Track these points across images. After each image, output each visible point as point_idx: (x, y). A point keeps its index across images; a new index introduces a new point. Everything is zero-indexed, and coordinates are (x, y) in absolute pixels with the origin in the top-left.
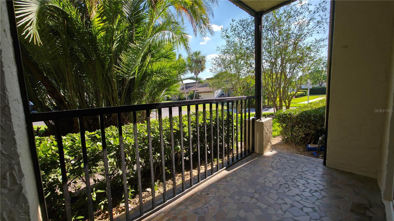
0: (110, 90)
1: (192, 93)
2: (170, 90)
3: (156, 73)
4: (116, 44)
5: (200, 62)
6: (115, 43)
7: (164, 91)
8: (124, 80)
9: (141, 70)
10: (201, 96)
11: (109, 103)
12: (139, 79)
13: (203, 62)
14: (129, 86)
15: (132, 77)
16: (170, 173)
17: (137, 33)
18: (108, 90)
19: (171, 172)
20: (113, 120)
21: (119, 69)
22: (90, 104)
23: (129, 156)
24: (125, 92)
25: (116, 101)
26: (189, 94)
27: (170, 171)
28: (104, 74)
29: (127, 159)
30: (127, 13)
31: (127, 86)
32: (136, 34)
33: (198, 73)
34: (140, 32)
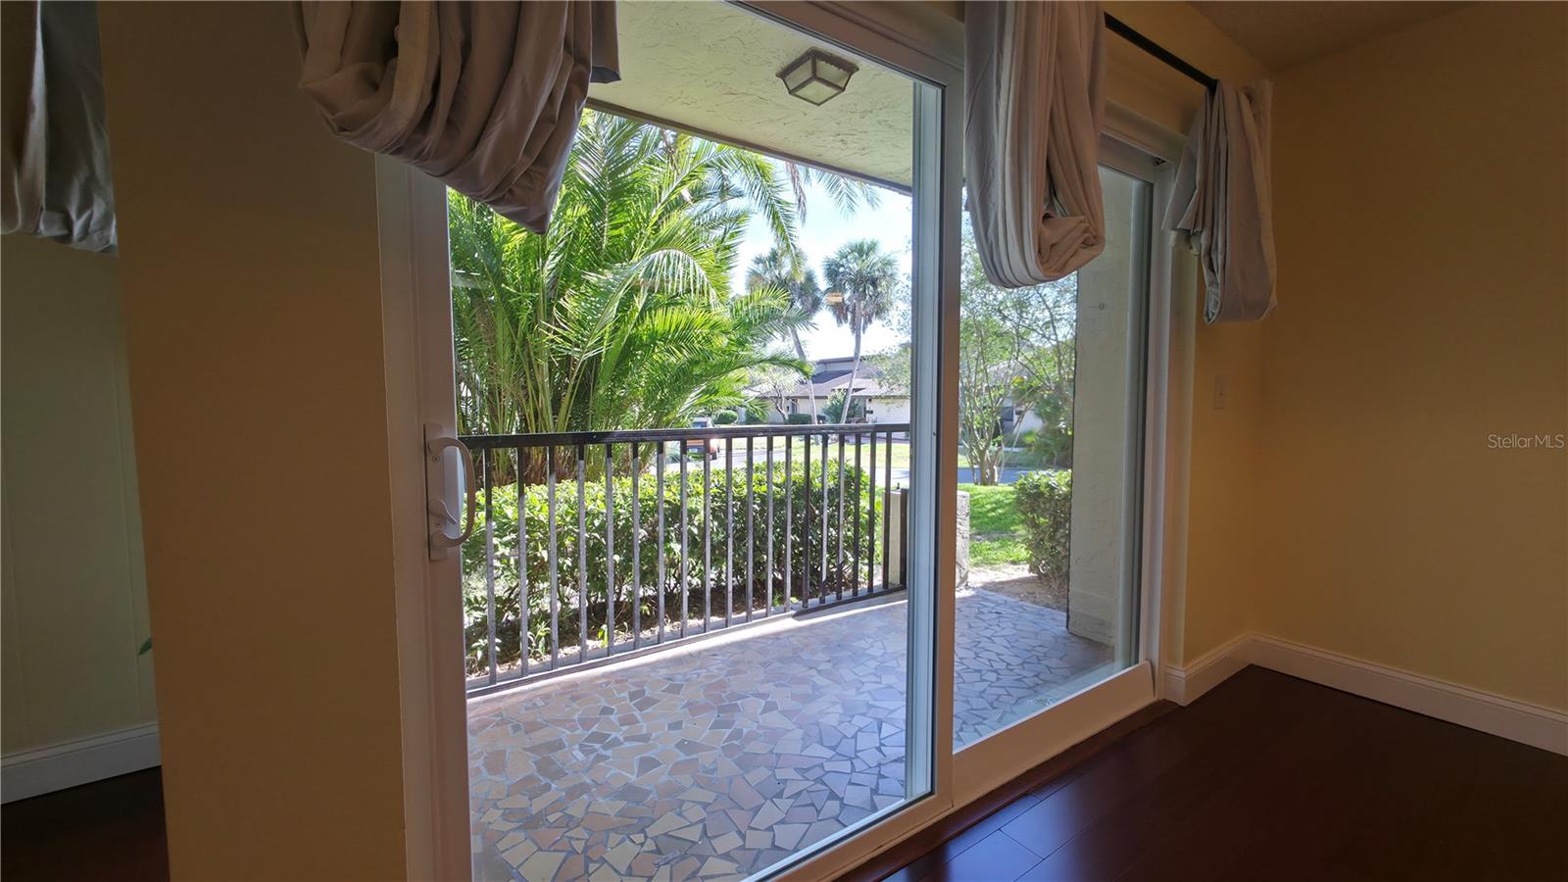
0: (530, 387)
1: (840, 398)
2: (716, 392)
3: (664, 339)
4: (553, 259)
5: (874, 283)
6: (551, 257)
7: (693, 395)
8: (567, 361)
9: (619, 333)
10: (872, 412)
11: (527, 425)
12: (613, 359)
13: (884, 283)
14: (584, 375)
15: (590, 354)
16: (648, 613)
17: (615, 227)
18: (525, 388)
19: (651, 612)
20: (533, 475)
21: (555, 333)
22: (473, 425)
23: (544, 549)
24: (572, 394)
25: (543, 419)
26: (829, 403)
27: (650, 610)
28: (517, 342)
29: (539, 555)
30: (589, 175)
31: (577, 378)
32: (611, 229)
33: (866, 323)
34: (621, 225)
